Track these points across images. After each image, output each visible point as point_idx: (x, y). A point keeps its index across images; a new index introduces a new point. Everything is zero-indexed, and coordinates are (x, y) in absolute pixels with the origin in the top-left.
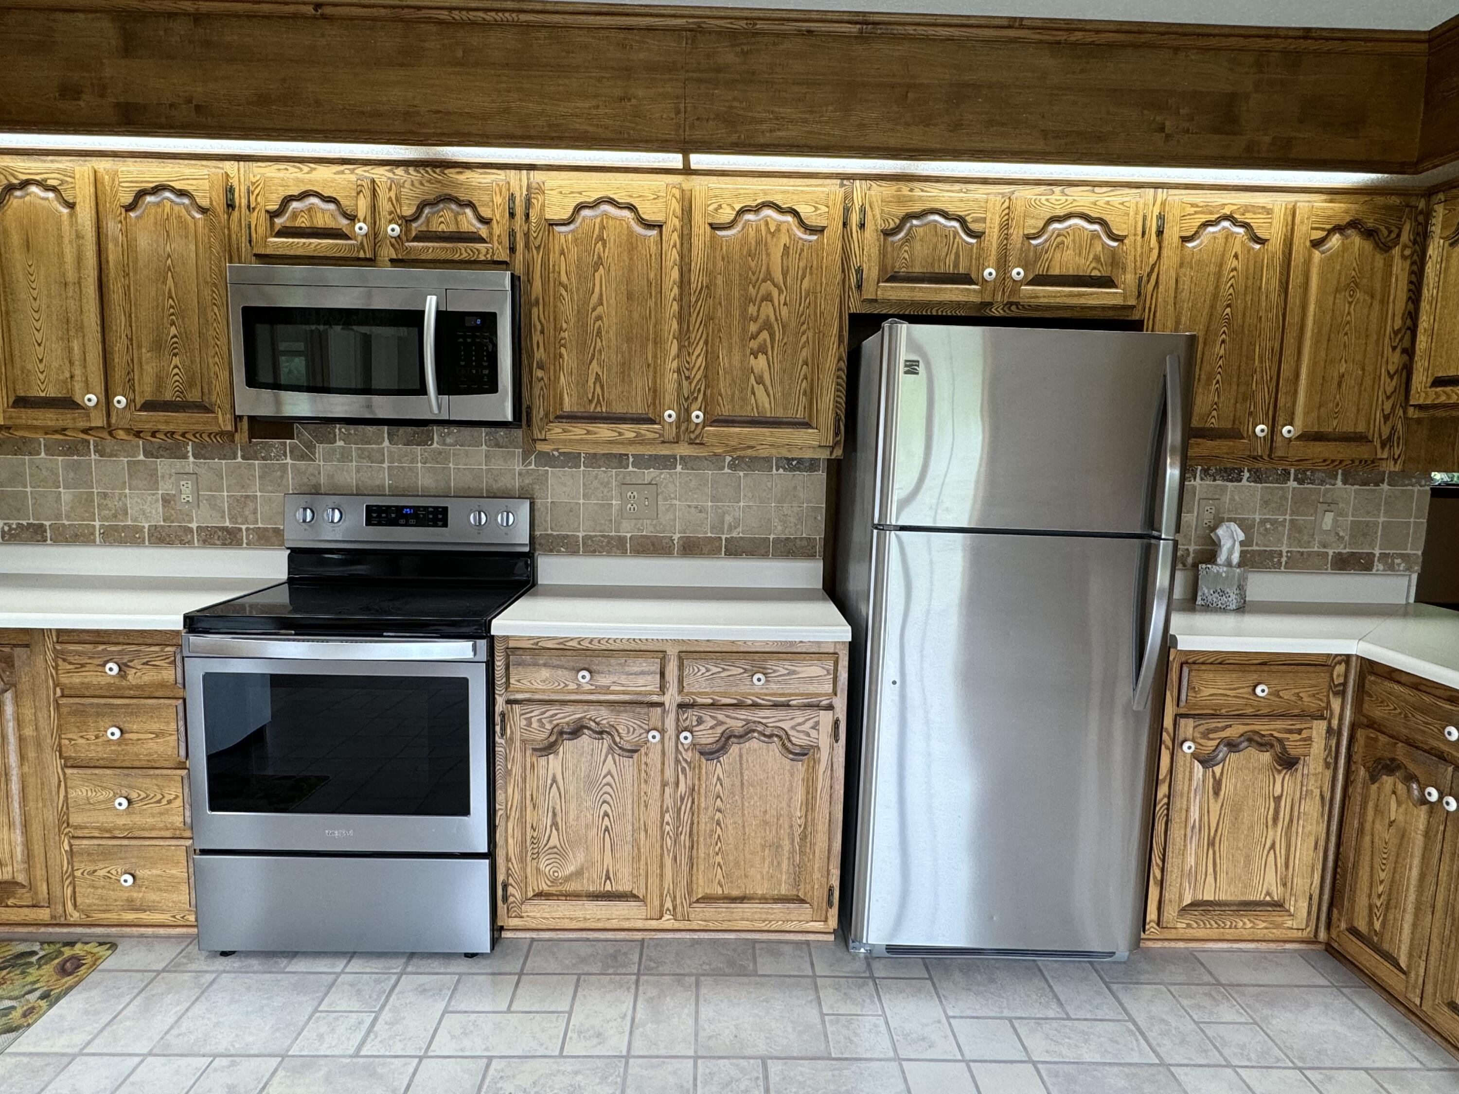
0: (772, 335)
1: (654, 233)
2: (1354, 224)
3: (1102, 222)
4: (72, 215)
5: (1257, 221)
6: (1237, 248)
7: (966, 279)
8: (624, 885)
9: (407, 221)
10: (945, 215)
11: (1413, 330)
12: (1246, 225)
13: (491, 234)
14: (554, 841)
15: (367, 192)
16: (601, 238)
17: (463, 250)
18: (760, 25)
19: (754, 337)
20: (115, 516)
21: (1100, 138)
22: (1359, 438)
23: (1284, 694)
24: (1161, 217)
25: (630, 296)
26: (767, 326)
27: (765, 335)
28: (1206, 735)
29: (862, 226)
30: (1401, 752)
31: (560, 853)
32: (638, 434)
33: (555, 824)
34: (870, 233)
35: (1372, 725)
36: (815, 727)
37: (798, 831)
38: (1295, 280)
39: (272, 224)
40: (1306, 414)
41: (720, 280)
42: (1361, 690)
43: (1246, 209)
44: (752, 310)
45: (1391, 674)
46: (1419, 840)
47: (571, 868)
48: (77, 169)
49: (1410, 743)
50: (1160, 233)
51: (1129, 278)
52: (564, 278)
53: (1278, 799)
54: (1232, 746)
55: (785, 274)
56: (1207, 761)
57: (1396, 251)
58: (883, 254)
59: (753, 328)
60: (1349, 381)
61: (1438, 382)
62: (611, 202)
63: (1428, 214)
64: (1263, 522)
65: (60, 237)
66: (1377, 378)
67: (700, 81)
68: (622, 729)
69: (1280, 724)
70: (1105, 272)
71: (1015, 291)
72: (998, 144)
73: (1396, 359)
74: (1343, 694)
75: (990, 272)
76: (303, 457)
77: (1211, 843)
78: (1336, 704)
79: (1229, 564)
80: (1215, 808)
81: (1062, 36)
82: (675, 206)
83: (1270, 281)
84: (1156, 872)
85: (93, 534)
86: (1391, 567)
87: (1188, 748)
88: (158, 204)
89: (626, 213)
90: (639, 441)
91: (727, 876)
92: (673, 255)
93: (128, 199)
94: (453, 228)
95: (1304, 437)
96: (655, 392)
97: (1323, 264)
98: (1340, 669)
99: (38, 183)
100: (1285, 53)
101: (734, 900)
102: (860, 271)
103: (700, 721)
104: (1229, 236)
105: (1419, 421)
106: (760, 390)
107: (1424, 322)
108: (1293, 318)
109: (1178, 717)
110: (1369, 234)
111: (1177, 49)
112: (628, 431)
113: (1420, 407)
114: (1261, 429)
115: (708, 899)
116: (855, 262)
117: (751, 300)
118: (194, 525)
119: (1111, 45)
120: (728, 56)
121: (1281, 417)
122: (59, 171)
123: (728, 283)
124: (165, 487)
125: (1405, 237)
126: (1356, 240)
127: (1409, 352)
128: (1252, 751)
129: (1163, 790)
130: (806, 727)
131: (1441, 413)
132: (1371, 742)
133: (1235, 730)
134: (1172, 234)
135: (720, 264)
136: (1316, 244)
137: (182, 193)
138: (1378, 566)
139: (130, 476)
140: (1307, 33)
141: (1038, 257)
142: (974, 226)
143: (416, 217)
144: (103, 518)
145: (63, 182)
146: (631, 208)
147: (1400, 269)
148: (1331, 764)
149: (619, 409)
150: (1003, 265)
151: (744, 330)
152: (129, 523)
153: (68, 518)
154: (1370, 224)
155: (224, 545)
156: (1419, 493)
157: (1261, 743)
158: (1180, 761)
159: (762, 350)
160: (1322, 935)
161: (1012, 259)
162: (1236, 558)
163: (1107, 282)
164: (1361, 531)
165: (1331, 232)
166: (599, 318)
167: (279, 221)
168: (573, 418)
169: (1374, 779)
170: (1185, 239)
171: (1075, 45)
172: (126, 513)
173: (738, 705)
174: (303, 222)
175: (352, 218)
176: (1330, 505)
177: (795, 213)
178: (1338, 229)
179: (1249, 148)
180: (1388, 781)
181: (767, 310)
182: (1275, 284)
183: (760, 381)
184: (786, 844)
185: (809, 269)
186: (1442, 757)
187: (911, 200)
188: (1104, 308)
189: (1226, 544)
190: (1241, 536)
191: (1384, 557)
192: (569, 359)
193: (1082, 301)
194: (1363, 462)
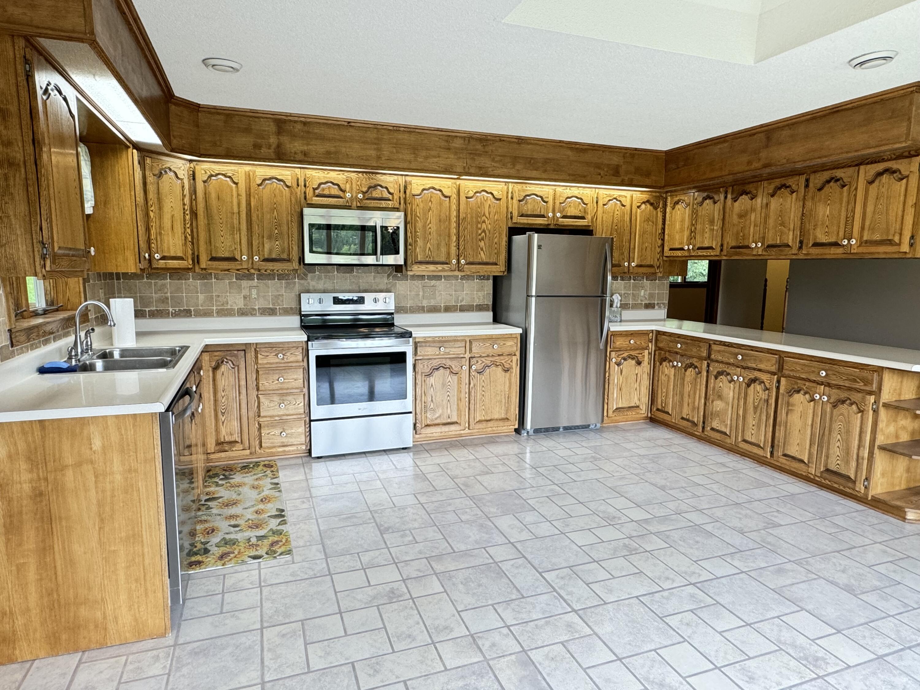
0: (486, 234)
1: (448, 199)
2: (648, 201)
3: (581, 199)
4: (237, 187)
5: (623, 199)
6: (618, 208)
7: (543, 216)
8: (454, 419)
9: (364, 193)
10: (537, 195)
11: (664, 233)
12: (620, 201)
13: (393, 198)
14: (432, 406)
15: (349, 182)
16: (431, 201)
17: (383, 204)
18: (489, 137)
19: (480, 235)
20: (223, 305)
21: (585, 177)
22: (651, 266)
23: (638, 343)
24: (597, 198)
25: (440, 221)
26: (484, 231)
27: (483, 234)
28: (618, 357)
29: (512, 198)
30: (667, 355)
31: (433, 410)
32: (443, 268)
33: (432, 400)
34: (515, 201)
35: (660, 349)
36: (511, 361)
37: (507, 396)
38: (634, 218)
39: (314, 193)
40: (638, 259)
41: (469, 216)
42: (657, 340)
43: (620, 196)
44: (479, 226)
45: (664, 333)
46: (672, 377)
47: (437, 415)
48: (240, 170)
49: (669, 351)
50: (597, 202)
51: (589, 217)
52: (418, 214)
53: (637, 374)
54: (625, 359)
55: (489, 214)
56: (619, 364)
57: (659, 210)
58: (519, 207)
59: (480, 232)
60: (649, 249)
61: (671, 249)
62: (433, 188)
63: (666, 198)
64: (624, 294)
65: (232, 195)
66: (655, 248)
67: (471, 154)
68: (453, 367)
69: (638, 352)
70: (583, 215)
71: (557, 220)
72: (557, 177)
73: (660, 242)
74: (651, 342)
75: (550, 215)
76: (302, 279)
77: (620, 389)
78: (650, 345)
79: (617, 307)
80: (621, 378)
81: (573, 146)
82: (455, 190)
83: (627, 218)
84: (606, 400)
85: (213, 312)
86: (660, 307)
87: (614, 360)
88: (271, 184)
89: (438, 192)
90: (443, 270)
91: (486, 413)
92: (454, 207)
93: (259, 182)
94: (380, 196)
95: (637, 266)
96: (449, 254)
97: (642, 212)
98: (651, 334)
99: (223, 175)
100: (631, 154)
101: (487, 421)
102: (511, 213)
103: (477, 362)
104: (616, 204)
105: (666, 261)
106: (482, 253)
107: (666, 232)
108: (633, 230)
109: (610, 351)
110: (652, 204)
111: (603, 151)
112: (440, 267)
113: (667, 257)
114: (626, 264)
115: (480, 421)
116: (510, 210)
117: (479, 223)
118: (257, 307)
119: (586, 149)
120: (479, 147)
121: (631, 260)
122: (231, 170)
123: (472, 217)
124: (245, 292)
125: (661, 206)
126: (648, 206)
127: (663, 240)
128: (630, 360)
129: (607, 375)
130: (509, 362)
131: (671, 258)
132: (660, 354)
133: (625, 355)
134: (601, 203)
135: (469, 210)
136: (638, 207)
137: (279, 180)
138: (656, 307)
139: (230, 288)
140: (636, 149)
141: (564, 210)
142: (546, 200)
143: (367, 192)
144: (217, 306)
145: (233, 175)
146: (440, 191)
147: (660, 215)
148: (649, 363)
149: (437, 259)
150: (554, 211)
151: (477, 232)
152: (229, 307)
153: (202, 306)
154: (652, 201)
155: (270, 315)
156: (666, 283)
157: (632, 357)
158: (612, 364)
159: (483, 239)
160: (649, 415)
161: (557, 210)
162: (619, 305)
163: (583, 218)
164: (651, 296)
165: (642, 203)
166: (430, 228)
167: (316, 191)
168: (421, 263)
169: (661, 364)
170: (604, 205)
171: (577, 149)
172: (228, 303)
173: (488, 356)
174: (326, 192)
175: (344, 191)
176: (643, 287)
177: (492, 194)
178: (644, 203)
179: (623, 180)
180: (664, 363)
181: (484, 226)
182: (628, 219)
183: (482, 249)
184: (503, 401)
185: (496, 212)
186: (677, 353)
187: (527, 190)
188: (582, 226)
189: (616, 301)
190: (620, 298)
191: (658, 304)
192: (420, 242)
193: (576, 224)
194: (653, 273)
